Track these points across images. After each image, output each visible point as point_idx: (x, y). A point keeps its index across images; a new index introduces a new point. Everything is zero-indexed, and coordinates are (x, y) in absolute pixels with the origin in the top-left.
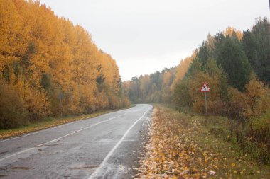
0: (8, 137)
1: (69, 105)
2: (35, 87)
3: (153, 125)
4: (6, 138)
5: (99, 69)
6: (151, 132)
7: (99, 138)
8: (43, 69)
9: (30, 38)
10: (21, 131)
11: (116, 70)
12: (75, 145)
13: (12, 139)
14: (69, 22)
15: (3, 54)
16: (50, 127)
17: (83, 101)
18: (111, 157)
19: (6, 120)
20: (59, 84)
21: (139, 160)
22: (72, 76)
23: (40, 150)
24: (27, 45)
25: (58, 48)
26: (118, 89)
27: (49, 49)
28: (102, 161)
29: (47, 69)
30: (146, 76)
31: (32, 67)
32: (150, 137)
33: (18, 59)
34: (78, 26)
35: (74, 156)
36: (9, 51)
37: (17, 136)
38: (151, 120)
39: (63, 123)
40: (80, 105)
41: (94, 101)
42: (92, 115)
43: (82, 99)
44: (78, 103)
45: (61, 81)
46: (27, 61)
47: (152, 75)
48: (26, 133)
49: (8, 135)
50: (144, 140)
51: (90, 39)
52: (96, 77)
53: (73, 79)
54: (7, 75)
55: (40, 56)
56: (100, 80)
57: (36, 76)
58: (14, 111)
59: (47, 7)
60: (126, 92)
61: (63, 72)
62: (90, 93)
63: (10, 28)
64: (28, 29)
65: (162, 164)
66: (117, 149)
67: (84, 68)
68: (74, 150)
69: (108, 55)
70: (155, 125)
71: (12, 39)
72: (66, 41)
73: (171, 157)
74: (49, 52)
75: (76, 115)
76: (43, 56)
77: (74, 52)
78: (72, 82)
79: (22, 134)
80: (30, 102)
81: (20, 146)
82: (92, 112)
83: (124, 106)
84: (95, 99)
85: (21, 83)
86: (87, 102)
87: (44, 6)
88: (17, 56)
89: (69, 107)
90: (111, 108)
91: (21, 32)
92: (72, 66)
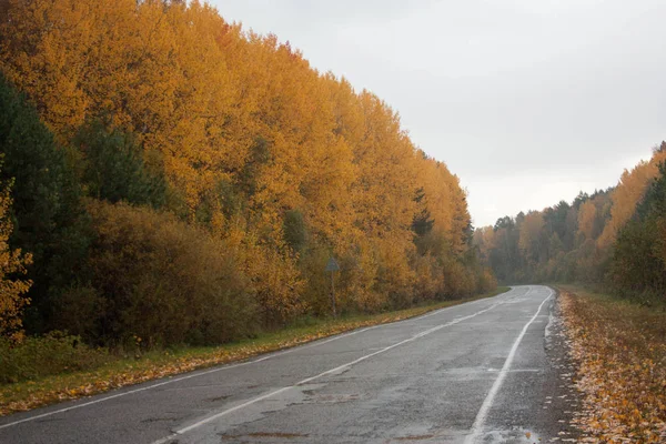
0: (219, 364)
1: (352, 289)
2: (270, 244)
3: (572, 333)
4: (213, 365)
5: (417, 200)
6: (576, 350)
7: (445, 365)
8: (286, 201)
9: (255, 126)
10: (245, 349)
11: (459, 200)
12: (390, 381)
13: (227, 367)
14: (345, 85)
15: (196, 166)
16: (311, 341)
17: (384, 278)
18: (492, 411)
19: (207, 324)
20: (323, 237)
21: (569, 417)
22: (355, 216)
23: (309, 392)
24: (250, 142)
25: (321, 150)
26: (466, 248)
27: (299, 152)
28: (473, 419)
29: (296, 201)
30: (534, 214)
31: (260, 197)
32: (579, 363)
33: (227, 176)
34: (366, 95)
35: (397, 409)
36: (208, 158)
37: (238, 360)
38: (562, 321)
39: (342, 331)
40: (376, 288)
41: (410, 279)
42: (405, 313)
43: (380, 272)
44: (372, 283)
45: (328, 230)
46: (249, 181)
47: (549, 212)
48: (260, 354)
49: (216, 360)
50: (564, 371)
51: (396, 126)
52: (411, 219)
53: (357, 223)
54: (205, 215)
55: (277, 170)
56: (421, 226)
57: (271, 218)
58: (227, 303)
59: (293, 51)
60: (482, 256)
61: (333, 207)
62: (400, 259)
63: (211, 102)
64: (252, 105)
65: (637, 428)
66: (502, 390)
67: (383, 198)
68: (391, 393)
69: (438, 164)
70: (580, 335)
71: (215, 130)
72: (337, 131)
73: (655, 412)
74: (298, 160)
75: (369, 311)
76: (287, 169)
77: (359, 157)
78: (357, 232)
79: (250, 357)
80: (258, 280)
81: (255, 383)
82: (406, 306)
83: (482, 291)
84: (413, 274)
85: (238, 234)
86: (391, 280)
87: (285, 49)
88: (226, 170)
89: (350, 293)
90: (452, 294)
91: (236, 112)
92: (354, 191)
